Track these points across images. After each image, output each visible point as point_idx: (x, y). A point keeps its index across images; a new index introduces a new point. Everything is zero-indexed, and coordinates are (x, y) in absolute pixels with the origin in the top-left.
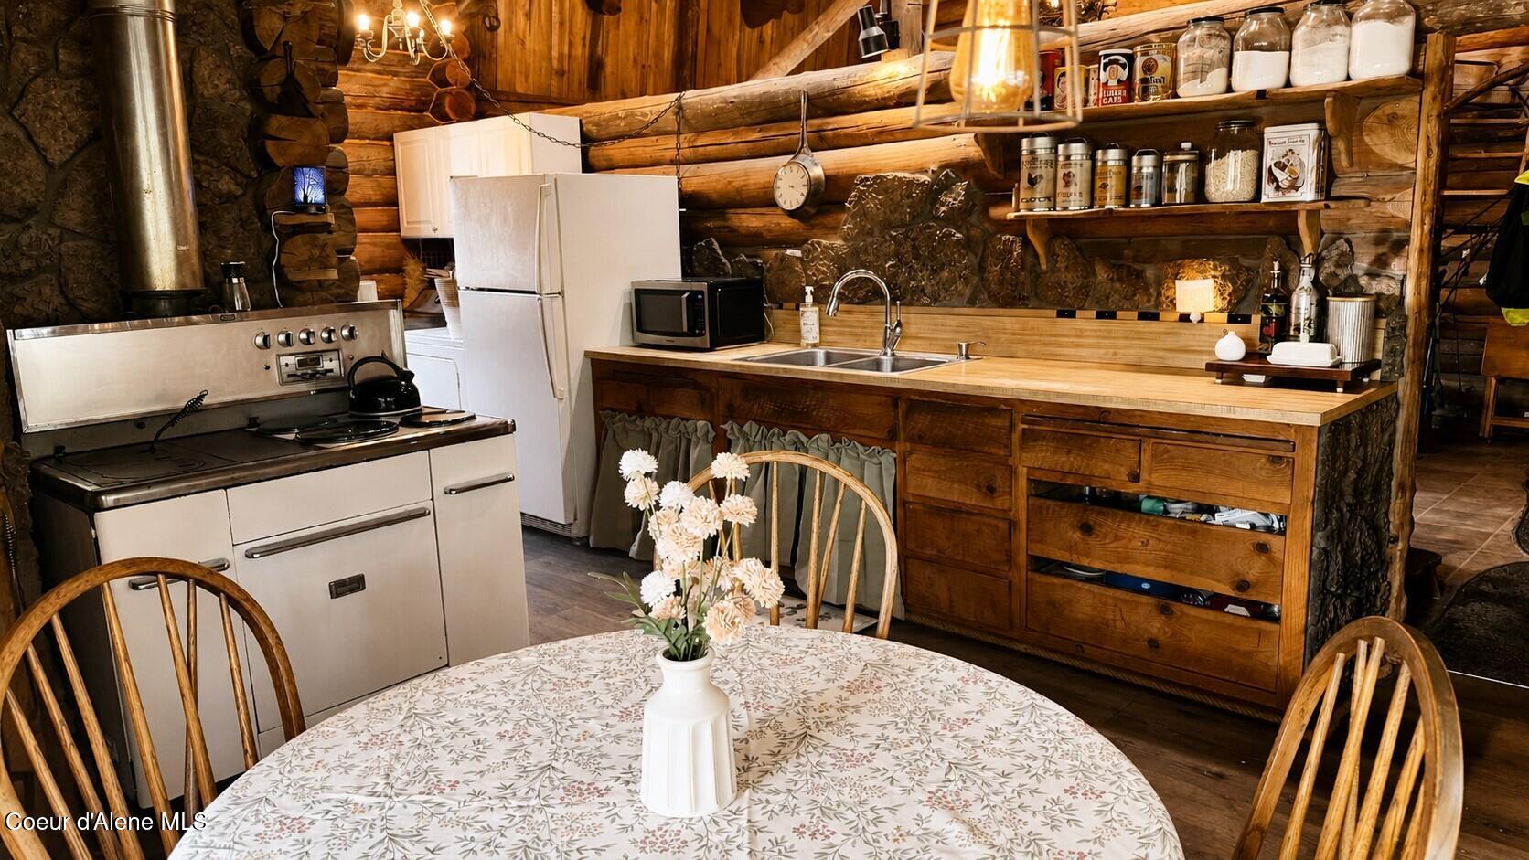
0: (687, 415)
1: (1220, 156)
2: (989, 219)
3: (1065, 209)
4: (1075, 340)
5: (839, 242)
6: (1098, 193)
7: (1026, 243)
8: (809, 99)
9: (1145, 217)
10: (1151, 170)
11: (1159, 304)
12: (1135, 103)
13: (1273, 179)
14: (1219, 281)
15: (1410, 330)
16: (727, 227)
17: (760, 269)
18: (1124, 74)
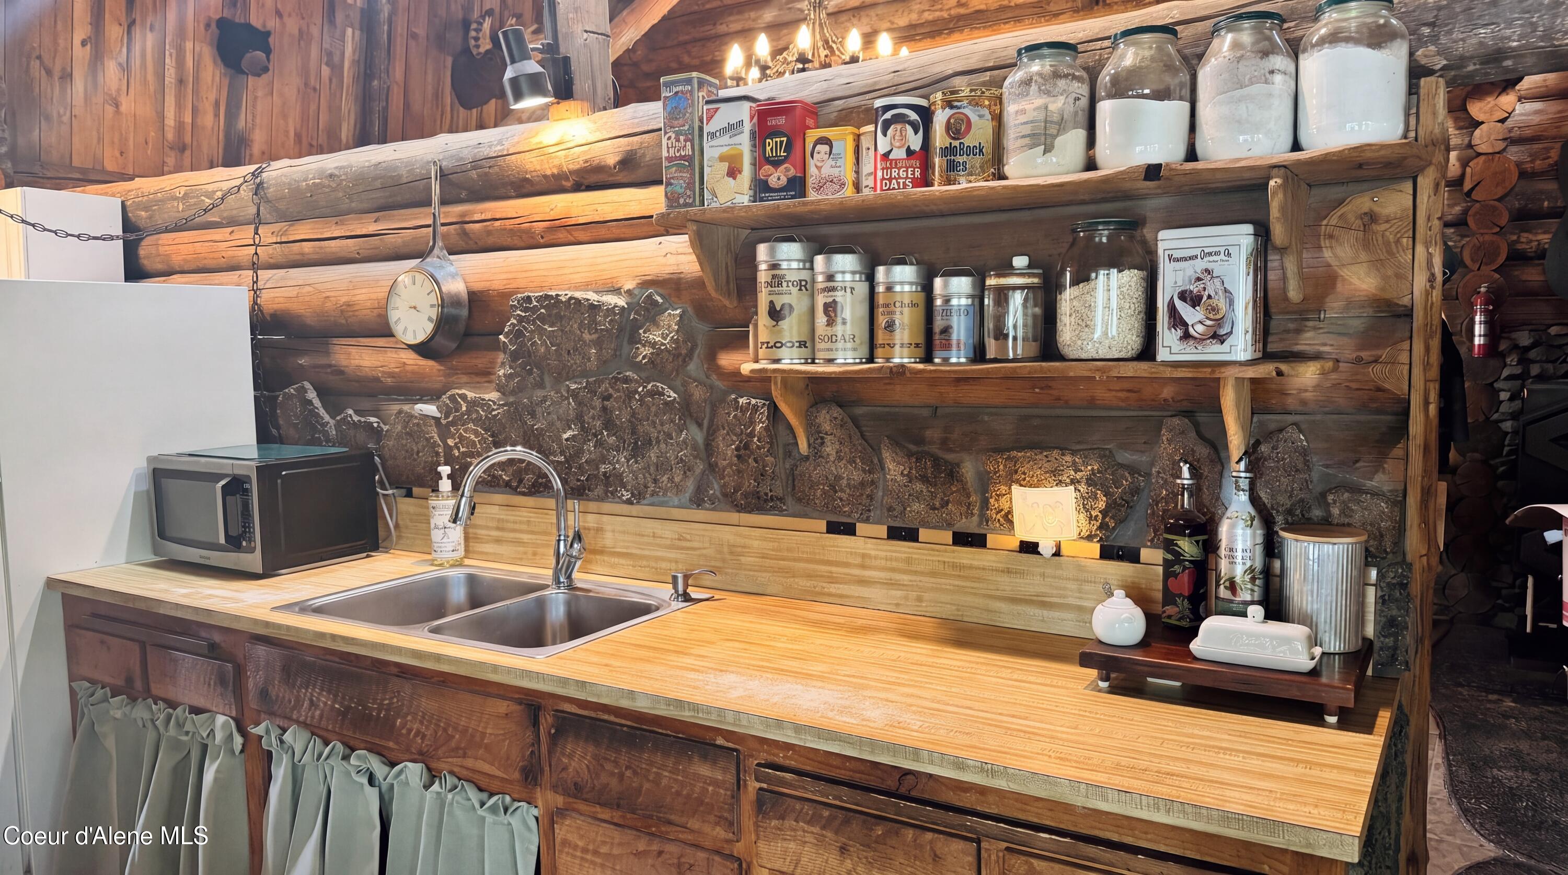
0: (200, 702)
1: (1081, 278)
2: (718, 370)
3: (830, 361)
4: (856, 572)
5: (494, 395)
6: (881, 337)
7: (774, 410)
8: (443, 175)
9: (961, 379)
10: (964, 301)
11: (985, 519)
12: (936, 188)
13: (1176, 320)
14: (1083, 488)
15: (1416, 588)
16: (330, 366)
17: (376, 433)
18: (916, 142)
